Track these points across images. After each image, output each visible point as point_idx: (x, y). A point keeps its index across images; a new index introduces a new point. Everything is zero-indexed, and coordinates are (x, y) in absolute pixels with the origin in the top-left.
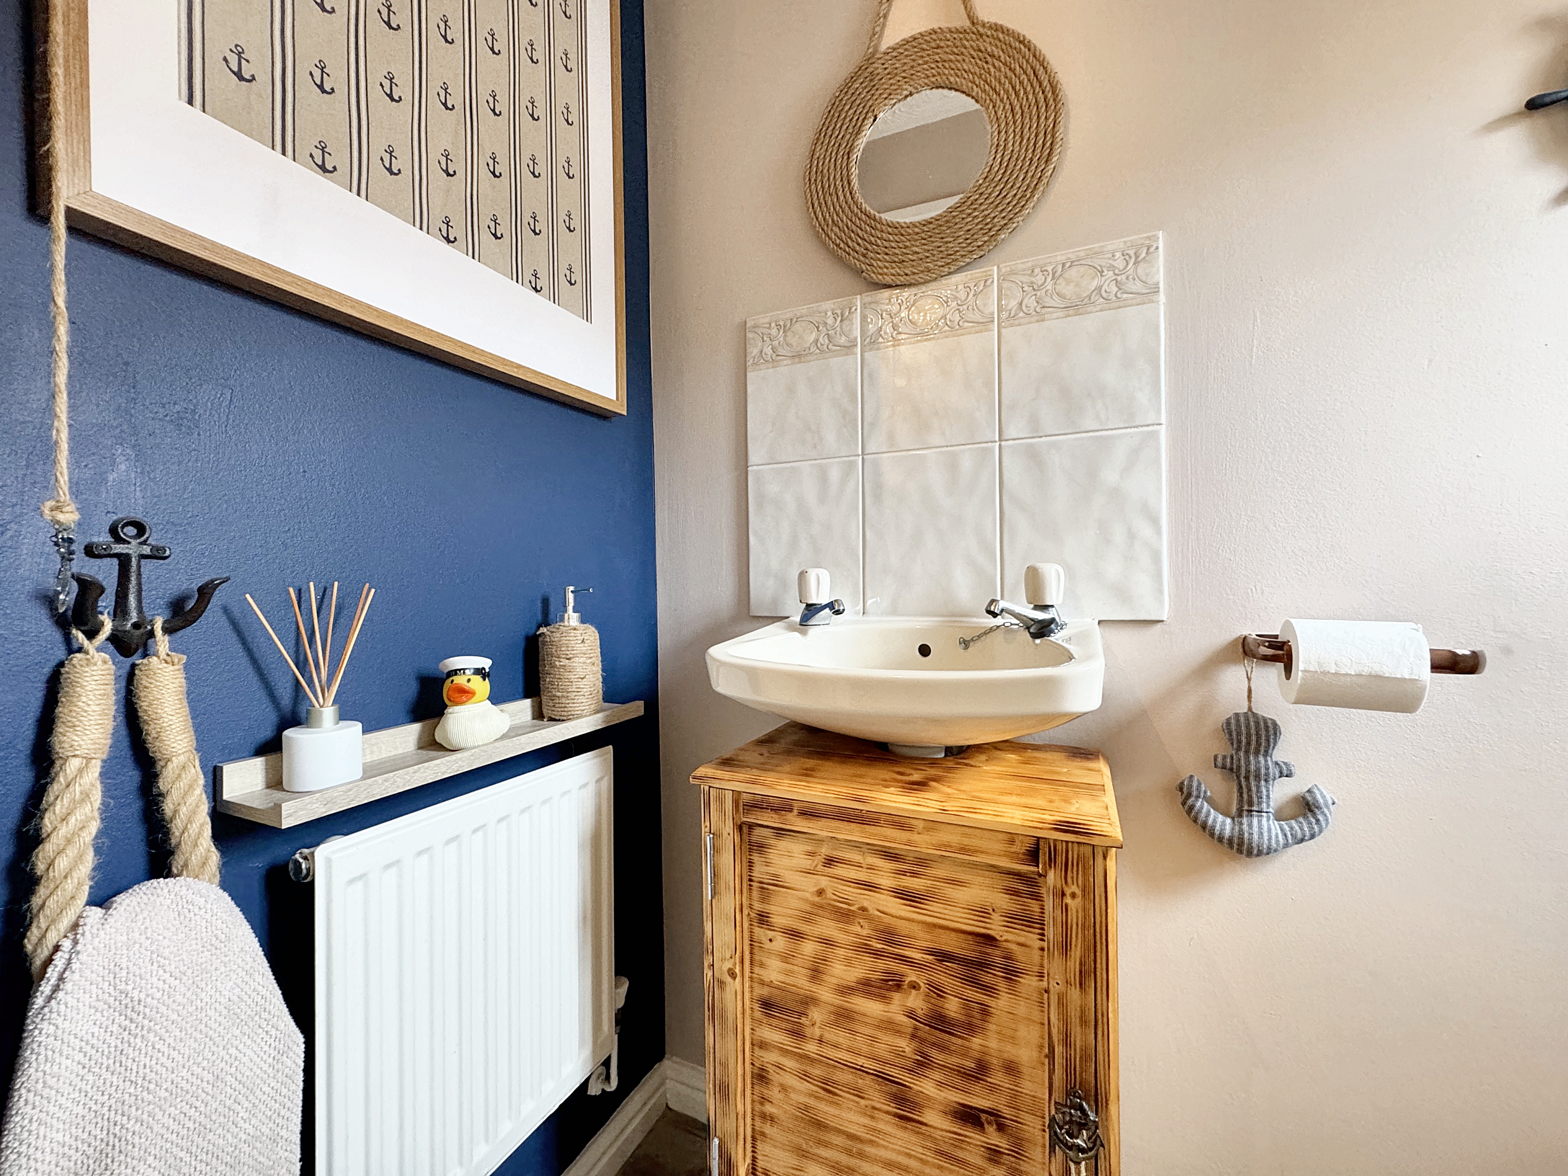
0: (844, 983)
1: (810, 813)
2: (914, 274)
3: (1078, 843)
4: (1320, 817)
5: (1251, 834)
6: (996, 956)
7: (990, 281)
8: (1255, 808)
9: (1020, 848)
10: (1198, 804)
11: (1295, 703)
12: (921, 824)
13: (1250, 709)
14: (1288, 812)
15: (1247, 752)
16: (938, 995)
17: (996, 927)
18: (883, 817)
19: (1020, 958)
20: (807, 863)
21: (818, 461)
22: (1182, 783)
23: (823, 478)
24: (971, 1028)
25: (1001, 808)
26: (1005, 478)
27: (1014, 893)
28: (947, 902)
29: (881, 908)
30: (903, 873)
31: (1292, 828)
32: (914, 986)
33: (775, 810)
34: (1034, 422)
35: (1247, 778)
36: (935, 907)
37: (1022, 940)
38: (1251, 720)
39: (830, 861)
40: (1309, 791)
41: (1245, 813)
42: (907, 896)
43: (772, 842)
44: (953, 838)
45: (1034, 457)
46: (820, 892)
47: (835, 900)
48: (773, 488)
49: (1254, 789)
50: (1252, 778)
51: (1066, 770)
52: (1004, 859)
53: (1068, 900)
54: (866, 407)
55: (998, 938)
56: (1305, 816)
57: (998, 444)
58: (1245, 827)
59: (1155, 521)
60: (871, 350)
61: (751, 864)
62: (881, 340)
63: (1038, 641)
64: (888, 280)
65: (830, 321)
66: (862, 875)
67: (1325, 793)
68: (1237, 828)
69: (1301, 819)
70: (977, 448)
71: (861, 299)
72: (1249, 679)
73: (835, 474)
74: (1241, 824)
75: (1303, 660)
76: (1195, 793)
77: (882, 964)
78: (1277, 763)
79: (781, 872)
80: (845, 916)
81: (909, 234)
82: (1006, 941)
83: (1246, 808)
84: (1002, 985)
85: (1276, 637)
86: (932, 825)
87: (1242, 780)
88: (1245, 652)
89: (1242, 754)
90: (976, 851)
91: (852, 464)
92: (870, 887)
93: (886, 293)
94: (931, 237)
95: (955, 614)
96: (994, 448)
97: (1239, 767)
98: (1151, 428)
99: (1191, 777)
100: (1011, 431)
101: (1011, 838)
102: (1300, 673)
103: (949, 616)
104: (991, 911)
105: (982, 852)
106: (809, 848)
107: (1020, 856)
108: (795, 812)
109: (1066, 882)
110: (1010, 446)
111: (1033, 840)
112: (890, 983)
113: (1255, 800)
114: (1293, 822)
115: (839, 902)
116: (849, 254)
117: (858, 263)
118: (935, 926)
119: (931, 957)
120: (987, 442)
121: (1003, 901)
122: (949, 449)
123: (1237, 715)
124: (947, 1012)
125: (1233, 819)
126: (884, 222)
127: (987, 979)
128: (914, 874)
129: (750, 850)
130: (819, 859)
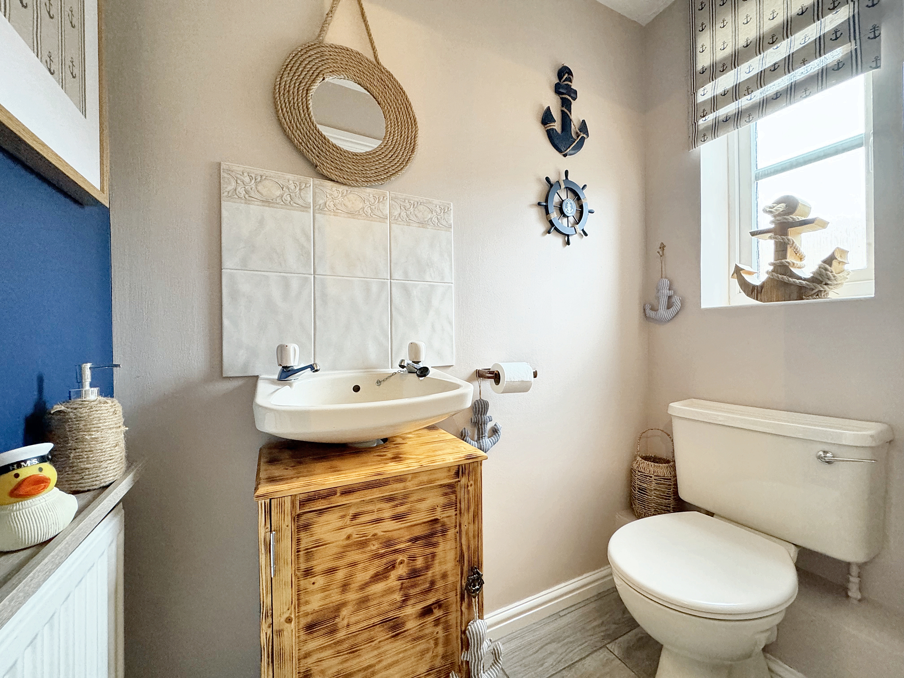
0: (363, 582)
1: (348, 491)
2: (348, 179)
3: (473, 462)
4: (499, 434)
5: (483, 446)
6: (438, 527)
7: (386, 198)
8: (484, 436)
9: (453, 472)
10: (467, 439)
11: (502, 393)
12: (410, 476)
13: (480, 398)
14: (490, 435)
15: (481, 415)
16: (414, 560)
17: (439, 514)
18: (391, 479)
19: (448, 523)
20: (340, 524)
21: (282, 274)
22: (462, 432)
23: (286, 285)
24: (427, 567)
25: (443, 457)
26: (393, 298)
27: (446, 494)
28: (418, 511)
29: (384, 530)
30: (396, 506)
31: (492, 440)
32: (401, 562)
33: (324, 497)
34: (406, 273)
35: (481, 425)
36: (411, 517)
37: (448, 515)
38: (482, 402)
39: (355, 516)
40: (495, 425)
41: (481, 438)
42: (397, 518)
43: (317, 519)
44: (424, 478)
45: (406, 291)
46: (349, 537)
47: (358, 538)
48: (245, 287)
49: (483, 428)
50: (483, 424)
51: (437, 436)
52: (446, 480)
53: (470, 488)
54: (317, 247)
55: (439, 518)
56: (495, 434)
57: (389, 281)
58: (482, 444)
59: (450, 323)
60: (320, 213)
61: (299, 540)
62: (326, 209)
63: (421, 378)
64: (334, 177)
65: (292, 187)
66: (374, 516)
67: (499, 425)
68: (479, 445)
69: (494, 436)
70: (379, 281)
71: (313, 181)
72: (480, 387)
73: (295, 284)
74: (480, 443)
75: (506, 377)
76: (467, 435)
77: (384, 560)
78: (488, 417)
79: (322, 536)
80: (362, 544)
81: (345, 156)
82: (443, 518)
83: (481, 436)
84: (441, 540)
85: (490, 369)
86: (415, 474)
87: (480, 425)
88: (479, 377)
89: (479, 415)
90: (435, 480)
91: (306, 280)
92: (378, 521)
93: (330, 183)
94: (357, 163)
95: (368, 368)
96: (387, 282)
97: (479, 421)
98: (449, 284)
99: (465, 428)
100: (396, 276)
101: (449, 469)
102: (505, 383)
103: (366, 369)
104: (436, 507)
105: (438, 480)
106: (341, 514)
107: (453, 476)
108: (338, 494)
109: (469, 480)
110: (395, 283)
111: (457, 467)
112: (389, 568)
113: (484, 433)
114: (492, 437)
115: (360, 537)
116: (308, 152)
117: (314, 159)
118: (412, 526)
119: (409, 543)
120: (384, 279)
121: (442, 500)
122: (365, 279)
123: (477, 401)
124: (417, 566)
125: (477, 441)
126: (331, 143)
127: (434, 540)
128: (402, 504)
129: (298, 532)
130: (347, 519)
